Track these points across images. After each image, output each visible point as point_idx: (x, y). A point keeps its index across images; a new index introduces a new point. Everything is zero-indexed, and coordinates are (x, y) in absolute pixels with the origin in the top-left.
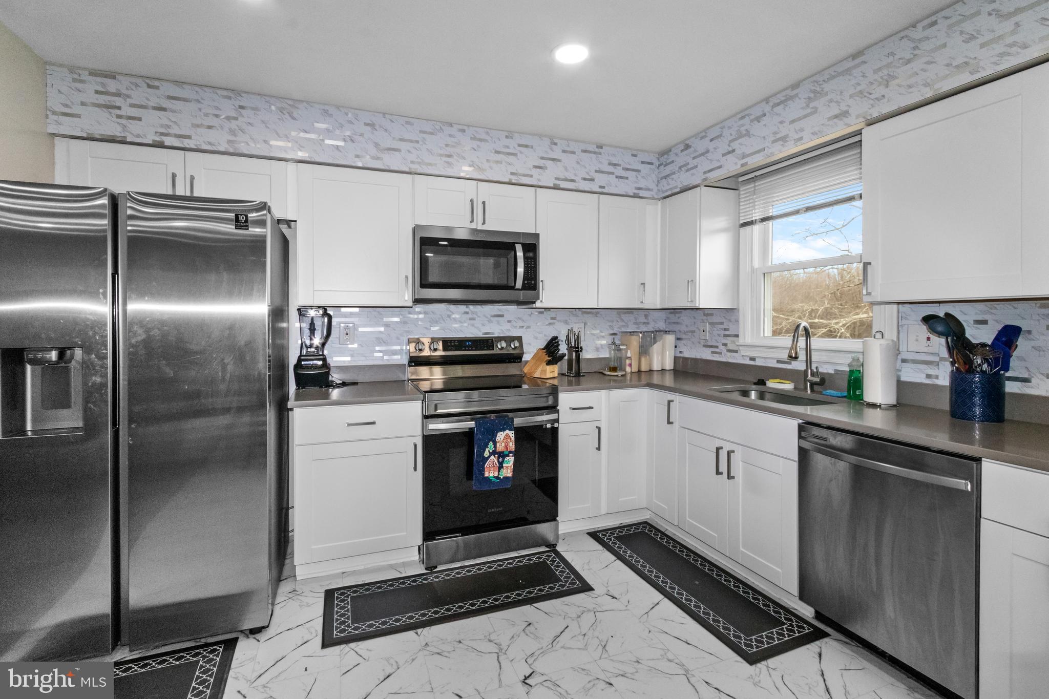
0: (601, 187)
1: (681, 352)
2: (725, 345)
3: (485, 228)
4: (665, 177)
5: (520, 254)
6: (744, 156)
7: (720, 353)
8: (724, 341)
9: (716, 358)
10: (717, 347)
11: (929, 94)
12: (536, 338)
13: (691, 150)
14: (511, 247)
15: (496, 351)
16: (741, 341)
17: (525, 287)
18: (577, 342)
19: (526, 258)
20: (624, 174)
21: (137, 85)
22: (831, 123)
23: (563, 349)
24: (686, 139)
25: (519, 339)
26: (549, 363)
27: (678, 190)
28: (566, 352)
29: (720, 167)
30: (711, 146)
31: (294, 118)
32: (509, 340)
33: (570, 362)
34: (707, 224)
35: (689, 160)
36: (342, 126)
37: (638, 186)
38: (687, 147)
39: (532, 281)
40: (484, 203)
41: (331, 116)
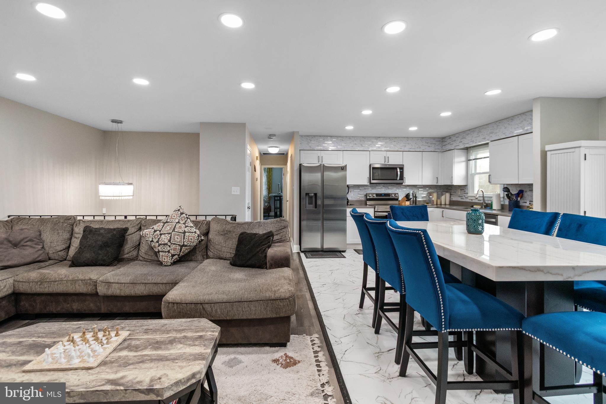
0: (423, 150)
1: (452, 199)
2: (464, 196)
3: (388, 164)
4: (444, 145)
5: (398, 170)
6: (464, 144)
7: (463, 199)
8: (464, 195)
9: (462, 200)
10: (462, 197)
11: (499, 138)
12: (402, 194)
13: (451, 139)
14: (396, 169)
15: (391, 197)
16: (469, 195)
17: (400, 179)
18: (415, 195)
19: (400, 172)
20: (430, 145)
21: (313, 138)
22: (483, 140)
23: (411, 197)
24: (450, 136)
25: (398, 194)
26: (407, 201)
27: (448, 150)
28: (412, 198)
29: (458, 146)
30: (457, 139)
31: (343, 141)
32: (395, 194)
33: (413, 201)
34: (456, 160)
35: (451, 142)
36: (353, 141)
37: (435, 148)
38: (450, 138)
39: (402, 178)
40: (388, 157)
41: (351, 139)
